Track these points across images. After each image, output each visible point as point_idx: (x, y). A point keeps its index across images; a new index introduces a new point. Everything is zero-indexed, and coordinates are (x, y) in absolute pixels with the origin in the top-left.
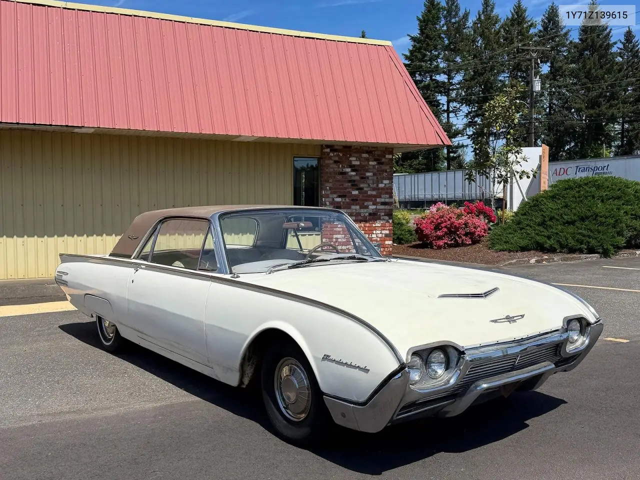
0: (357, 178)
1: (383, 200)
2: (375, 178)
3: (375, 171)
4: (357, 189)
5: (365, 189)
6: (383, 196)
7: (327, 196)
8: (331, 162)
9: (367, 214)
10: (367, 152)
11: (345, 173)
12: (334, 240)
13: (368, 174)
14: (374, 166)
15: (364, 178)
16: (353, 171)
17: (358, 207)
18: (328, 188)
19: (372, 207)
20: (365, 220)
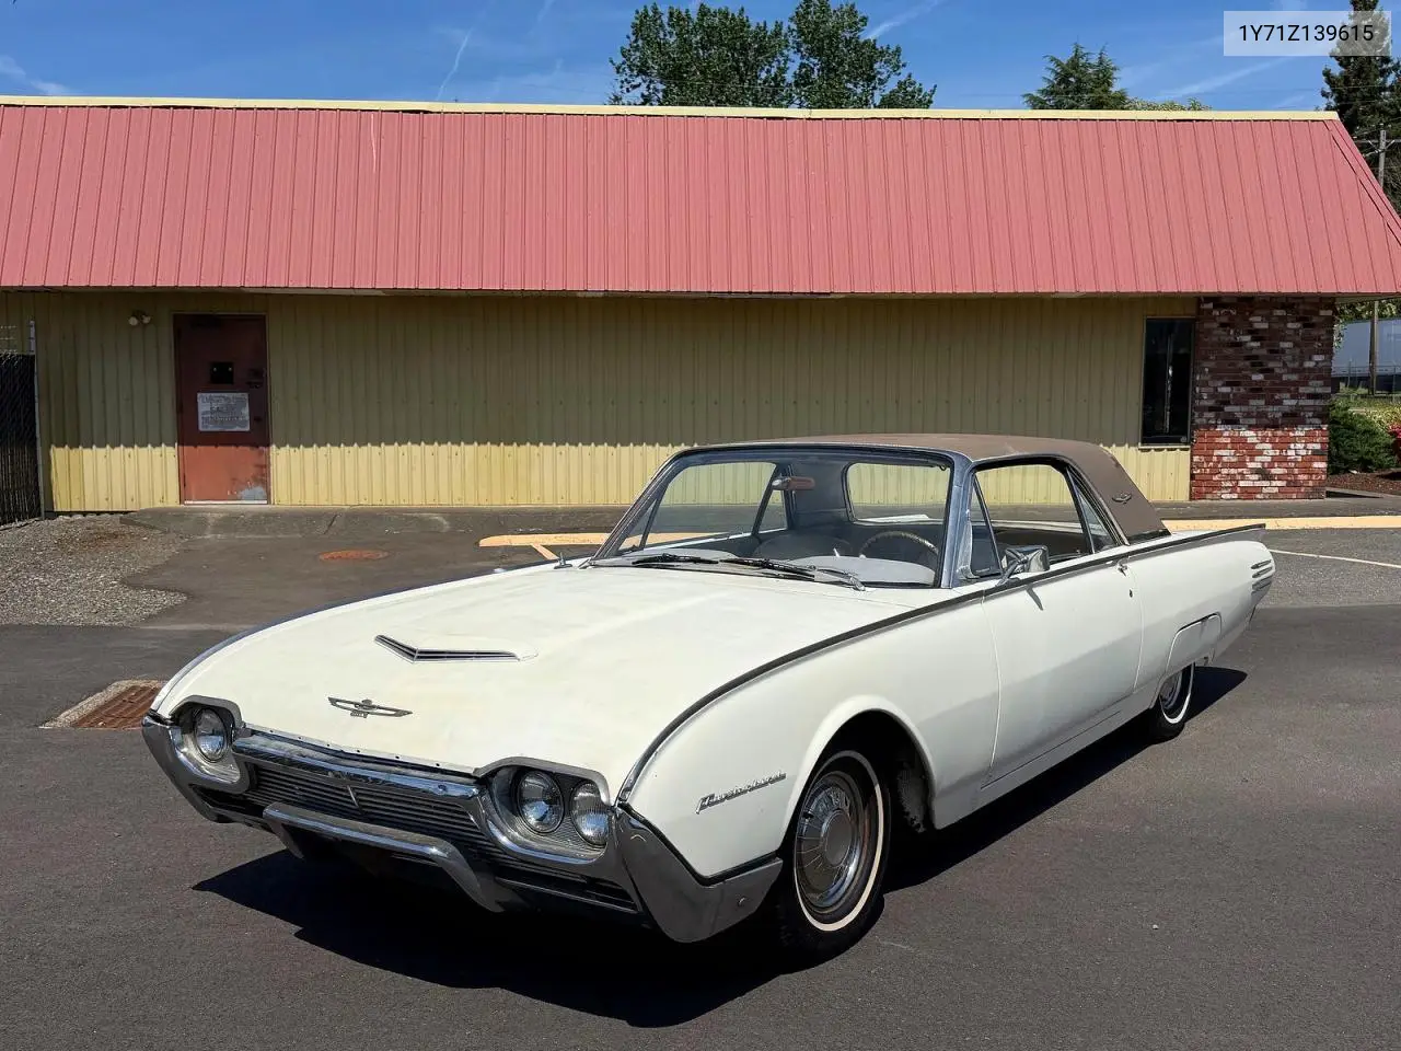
0: (1264, 352)
1: (1310, 390)
2: (1298, 351)
3: (1298, 339)
4: (1261, 372)
5: (1277, 371)
6: (1310, 383)
7: (1205, 384)
8: (1215, 325)
9: (1280, 414)
10: (1283, 307)
11: (1240, 344)
12: (1215, 459)
13: (1285, 345)
14: (1295, 330)
15: (1275, 352)
16: (1254, 340)
17: (1262, 402)
18: (1207, 370)
19: (1289, 403)
20: (1275, 426)
